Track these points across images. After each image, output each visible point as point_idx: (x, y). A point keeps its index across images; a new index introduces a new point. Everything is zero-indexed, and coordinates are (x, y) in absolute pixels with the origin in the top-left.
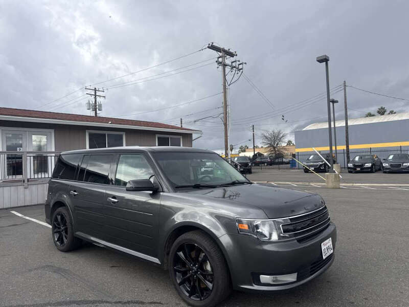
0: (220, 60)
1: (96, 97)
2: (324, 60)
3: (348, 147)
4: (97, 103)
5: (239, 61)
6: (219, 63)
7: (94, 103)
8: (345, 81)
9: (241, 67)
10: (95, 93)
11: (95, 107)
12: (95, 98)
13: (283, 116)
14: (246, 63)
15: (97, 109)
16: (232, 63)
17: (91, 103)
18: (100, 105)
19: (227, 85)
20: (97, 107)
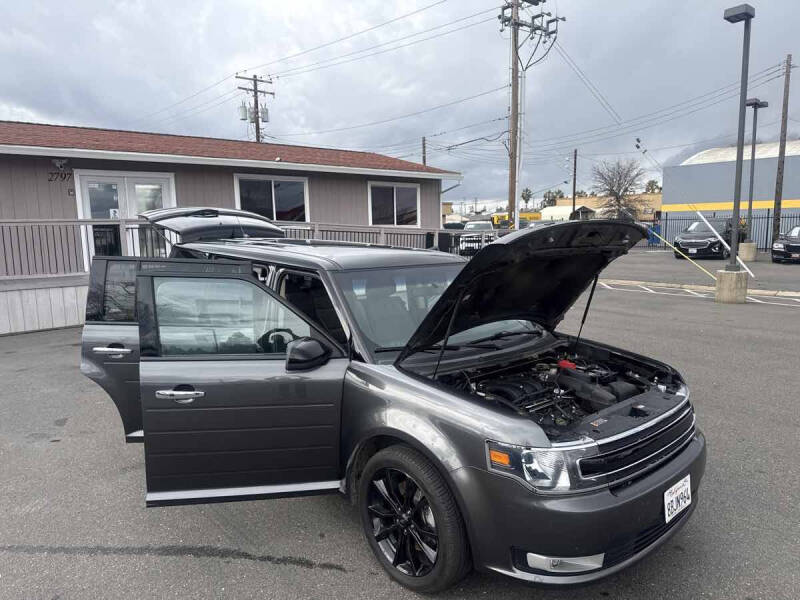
0: (508, 13)
1: (256, 93)
2: (744, 16)
3: (778, 204)
4: (260, 107)
5: (549, 14)
6: (505, 20)
7: (253, 105)
8: (790, 56)
9: (552, 26)
10: (255, 85)
11: (256, 116)
12: (256, 96)
13: (638, 140)
14: (564, 19)
15: (260, 120)
16: (534, 18)
17: (248, 106)
18: (265, 112)
19: (520, 68)
20: (260, 114)
